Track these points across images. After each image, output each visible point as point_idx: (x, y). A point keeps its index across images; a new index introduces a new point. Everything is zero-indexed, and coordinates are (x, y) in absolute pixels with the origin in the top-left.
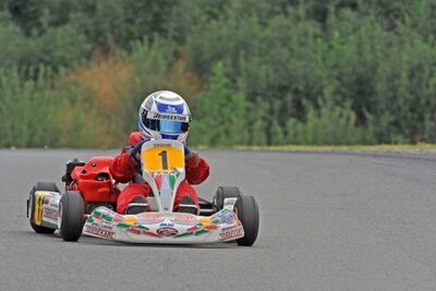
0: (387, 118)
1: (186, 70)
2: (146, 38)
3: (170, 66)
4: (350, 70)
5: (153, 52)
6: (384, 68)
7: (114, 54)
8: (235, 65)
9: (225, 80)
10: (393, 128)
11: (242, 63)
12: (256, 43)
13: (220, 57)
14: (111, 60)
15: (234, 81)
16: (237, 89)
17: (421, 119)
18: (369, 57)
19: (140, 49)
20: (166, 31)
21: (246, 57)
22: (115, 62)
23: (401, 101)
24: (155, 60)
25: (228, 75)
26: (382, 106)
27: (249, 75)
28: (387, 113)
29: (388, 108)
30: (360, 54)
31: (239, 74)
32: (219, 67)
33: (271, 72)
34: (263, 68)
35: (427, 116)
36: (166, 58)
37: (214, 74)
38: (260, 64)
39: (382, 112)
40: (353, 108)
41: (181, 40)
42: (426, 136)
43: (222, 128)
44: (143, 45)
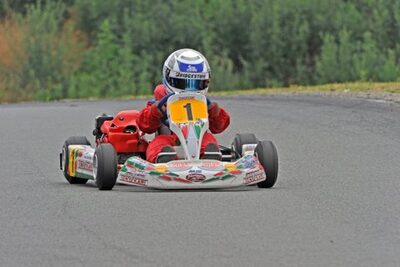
0: (262, 64)
1: (76, 29)
2: (39, 2)
3: (61, 25)
4: (225, 22)
5: (45, 14)
6: (258, 18)
7: (10, 17)
8: (120, 22)
9: (112, 36)
10: (268, 73)
11: (126, 19)
13: (105, 15)
14: (7, 23)
15: (120, 37)
16: (123, 44)
17: (293, 63)
18: (242, 8)
19: (34, 11)
21: (130, 14)
22: (11, 25)
23: (273, 48)
24: (47, 21)
25: (114, 31)
26: (256, 53)
27: (133, 31)
28: (261, 60)
29: (262, 55)
30: (235, 6)
32: (105, 25)
33: (153, 27)
34: (146, 23)
35: (299, 60)
36: (57, 18)
37: (101, 32)
38: (143, 20)
39: (257, 58)
40: (230, 56)
42: (298, 79)
43: (110, 81)
44: (36, 7)
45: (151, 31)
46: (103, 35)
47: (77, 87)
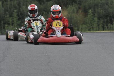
1: (82, 12)
2: (71, 4)
3: (77, 11)
5: (73, 8)
8: (94, 10)
9: (92, 14)
11: (96, 10)
12: (100, 4)
13: (90, 8)
15: (94, 14)
20: (76, 2)
21: (97, 8)
24: (74, 9)
25: (92, 13)
27: (98, 13)
31: (95, 12)
32: (90, 11)
33: (104, 12)
34: (102, 11)
36: (76, 9)
38: (101, 10)
41: (80, 4)
43: (91, 27)
44: (70, 6)
45: (103, 13)
46: (89, 14)
47: (82, 29)
